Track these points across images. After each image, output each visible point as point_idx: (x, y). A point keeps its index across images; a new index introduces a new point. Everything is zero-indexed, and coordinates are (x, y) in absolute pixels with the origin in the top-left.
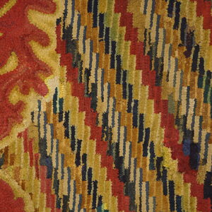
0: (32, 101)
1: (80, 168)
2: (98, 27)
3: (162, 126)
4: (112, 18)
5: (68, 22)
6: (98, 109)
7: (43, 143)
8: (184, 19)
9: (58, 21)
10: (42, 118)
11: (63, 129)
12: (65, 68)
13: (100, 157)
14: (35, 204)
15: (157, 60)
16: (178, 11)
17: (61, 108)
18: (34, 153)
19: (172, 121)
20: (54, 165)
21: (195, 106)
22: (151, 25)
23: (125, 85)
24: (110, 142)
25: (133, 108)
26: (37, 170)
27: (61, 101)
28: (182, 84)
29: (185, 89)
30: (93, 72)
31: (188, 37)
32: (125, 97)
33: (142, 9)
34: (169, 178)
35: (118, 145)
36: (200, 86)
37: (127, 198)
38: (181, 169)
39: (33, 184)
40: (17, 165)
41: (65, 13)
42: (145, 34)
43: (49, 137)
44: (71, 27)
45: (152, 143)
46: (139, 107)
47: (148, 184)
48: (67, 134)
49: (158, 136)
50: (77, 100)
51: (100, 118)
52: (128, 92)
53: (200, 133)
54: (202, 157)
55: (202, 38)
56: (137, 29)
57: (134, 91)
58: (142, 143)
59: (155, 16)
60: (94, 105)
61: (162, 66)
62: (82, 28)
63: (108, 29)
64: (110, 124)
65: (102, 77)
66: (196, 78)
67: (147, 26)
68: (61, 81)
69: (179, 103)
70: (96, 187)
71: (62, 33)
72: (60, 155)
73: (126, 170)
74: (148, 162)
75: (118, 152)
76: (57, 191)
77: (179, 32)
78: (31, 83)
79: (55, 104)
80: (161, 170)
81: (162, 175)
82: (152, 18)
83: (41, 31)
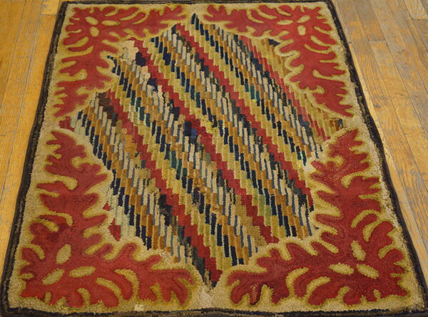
0: (324, 158)
1: (277, 120)
2: (276, 206)
3: (214, 146)
4: (265, 212)
5: (303, 209)
6: (268, 155)
7: (309, 133)
8: (201, 212)
9: (312, 209)
10: (313, 148)
11: (294, 142)
12: (300, 179)
13: (262, 127)
14: (308, 101)
15: (222, 185)
16: (207, 218)
17: (299, 154)
18: (315, 128)
19: (207, 149)
20: (297, 122)
21: (188, 157)
22: (230, 207)
23: (248, 170)
24: (255, 136)
25: (239, 156)
26: (311, 119)
27: (299, 158)
28: (200, 171)
29: (198, 167)
30: (276, 177)
31: (198, 199)
32: (247, 163)
33: (239, 219)
34: (207, 116)
35: (249, 134)
36: (185, 169)
37: (238, 105)
38: (198, 122)
39: (312, 112)
40: (328, 121)
41: (307, 215)
42: (235, 200)
43: (305, 137)
44: (300, 204)
45: (222, 135)
46: (234, 156)
47: (223, 113)
48: (291, 139)
49: (217, 140)
50: (286, 160)
51: (265, 150)
52: (245, 166)
53: (184, 142)
54: (182, 129)
55: (186, 198)
56: (242, 205)
57: (240, 166)
58: (230, 135)
59: (227, 214)
60: (272, 157)
61: (217, 182)
62: (290, 204)
63: (268, 203)
64: (257, 146)
65: (267, 174)
66: (188, 174)
67: (233, 207)
68: (302, 170)
69: (201, 159)
70: (263, 110)
71: (307, 199)
72: (294, 127)
73: (241, 120)
74: (224, 124)
75: (248, 130)
76: (292, 108)
77: (206, 202)
78: (327, 168)
79: (304, 156)
80: (213, 120)
81: (212, 118)
82: (230, 213)
83: (325, 200)
